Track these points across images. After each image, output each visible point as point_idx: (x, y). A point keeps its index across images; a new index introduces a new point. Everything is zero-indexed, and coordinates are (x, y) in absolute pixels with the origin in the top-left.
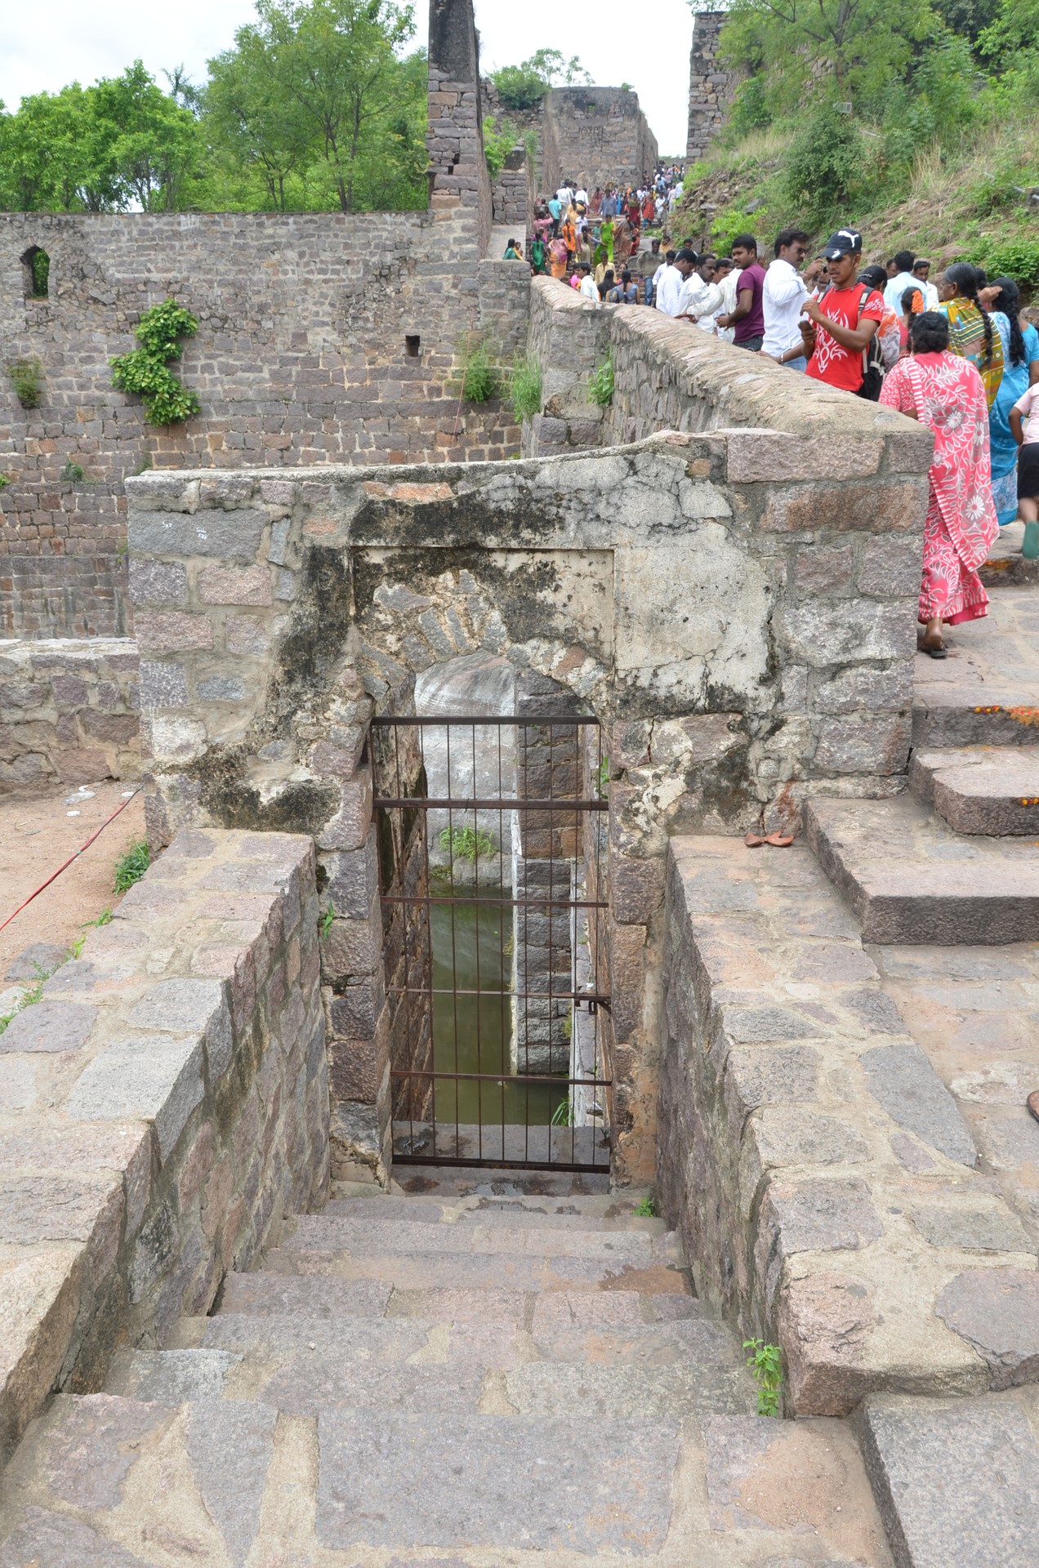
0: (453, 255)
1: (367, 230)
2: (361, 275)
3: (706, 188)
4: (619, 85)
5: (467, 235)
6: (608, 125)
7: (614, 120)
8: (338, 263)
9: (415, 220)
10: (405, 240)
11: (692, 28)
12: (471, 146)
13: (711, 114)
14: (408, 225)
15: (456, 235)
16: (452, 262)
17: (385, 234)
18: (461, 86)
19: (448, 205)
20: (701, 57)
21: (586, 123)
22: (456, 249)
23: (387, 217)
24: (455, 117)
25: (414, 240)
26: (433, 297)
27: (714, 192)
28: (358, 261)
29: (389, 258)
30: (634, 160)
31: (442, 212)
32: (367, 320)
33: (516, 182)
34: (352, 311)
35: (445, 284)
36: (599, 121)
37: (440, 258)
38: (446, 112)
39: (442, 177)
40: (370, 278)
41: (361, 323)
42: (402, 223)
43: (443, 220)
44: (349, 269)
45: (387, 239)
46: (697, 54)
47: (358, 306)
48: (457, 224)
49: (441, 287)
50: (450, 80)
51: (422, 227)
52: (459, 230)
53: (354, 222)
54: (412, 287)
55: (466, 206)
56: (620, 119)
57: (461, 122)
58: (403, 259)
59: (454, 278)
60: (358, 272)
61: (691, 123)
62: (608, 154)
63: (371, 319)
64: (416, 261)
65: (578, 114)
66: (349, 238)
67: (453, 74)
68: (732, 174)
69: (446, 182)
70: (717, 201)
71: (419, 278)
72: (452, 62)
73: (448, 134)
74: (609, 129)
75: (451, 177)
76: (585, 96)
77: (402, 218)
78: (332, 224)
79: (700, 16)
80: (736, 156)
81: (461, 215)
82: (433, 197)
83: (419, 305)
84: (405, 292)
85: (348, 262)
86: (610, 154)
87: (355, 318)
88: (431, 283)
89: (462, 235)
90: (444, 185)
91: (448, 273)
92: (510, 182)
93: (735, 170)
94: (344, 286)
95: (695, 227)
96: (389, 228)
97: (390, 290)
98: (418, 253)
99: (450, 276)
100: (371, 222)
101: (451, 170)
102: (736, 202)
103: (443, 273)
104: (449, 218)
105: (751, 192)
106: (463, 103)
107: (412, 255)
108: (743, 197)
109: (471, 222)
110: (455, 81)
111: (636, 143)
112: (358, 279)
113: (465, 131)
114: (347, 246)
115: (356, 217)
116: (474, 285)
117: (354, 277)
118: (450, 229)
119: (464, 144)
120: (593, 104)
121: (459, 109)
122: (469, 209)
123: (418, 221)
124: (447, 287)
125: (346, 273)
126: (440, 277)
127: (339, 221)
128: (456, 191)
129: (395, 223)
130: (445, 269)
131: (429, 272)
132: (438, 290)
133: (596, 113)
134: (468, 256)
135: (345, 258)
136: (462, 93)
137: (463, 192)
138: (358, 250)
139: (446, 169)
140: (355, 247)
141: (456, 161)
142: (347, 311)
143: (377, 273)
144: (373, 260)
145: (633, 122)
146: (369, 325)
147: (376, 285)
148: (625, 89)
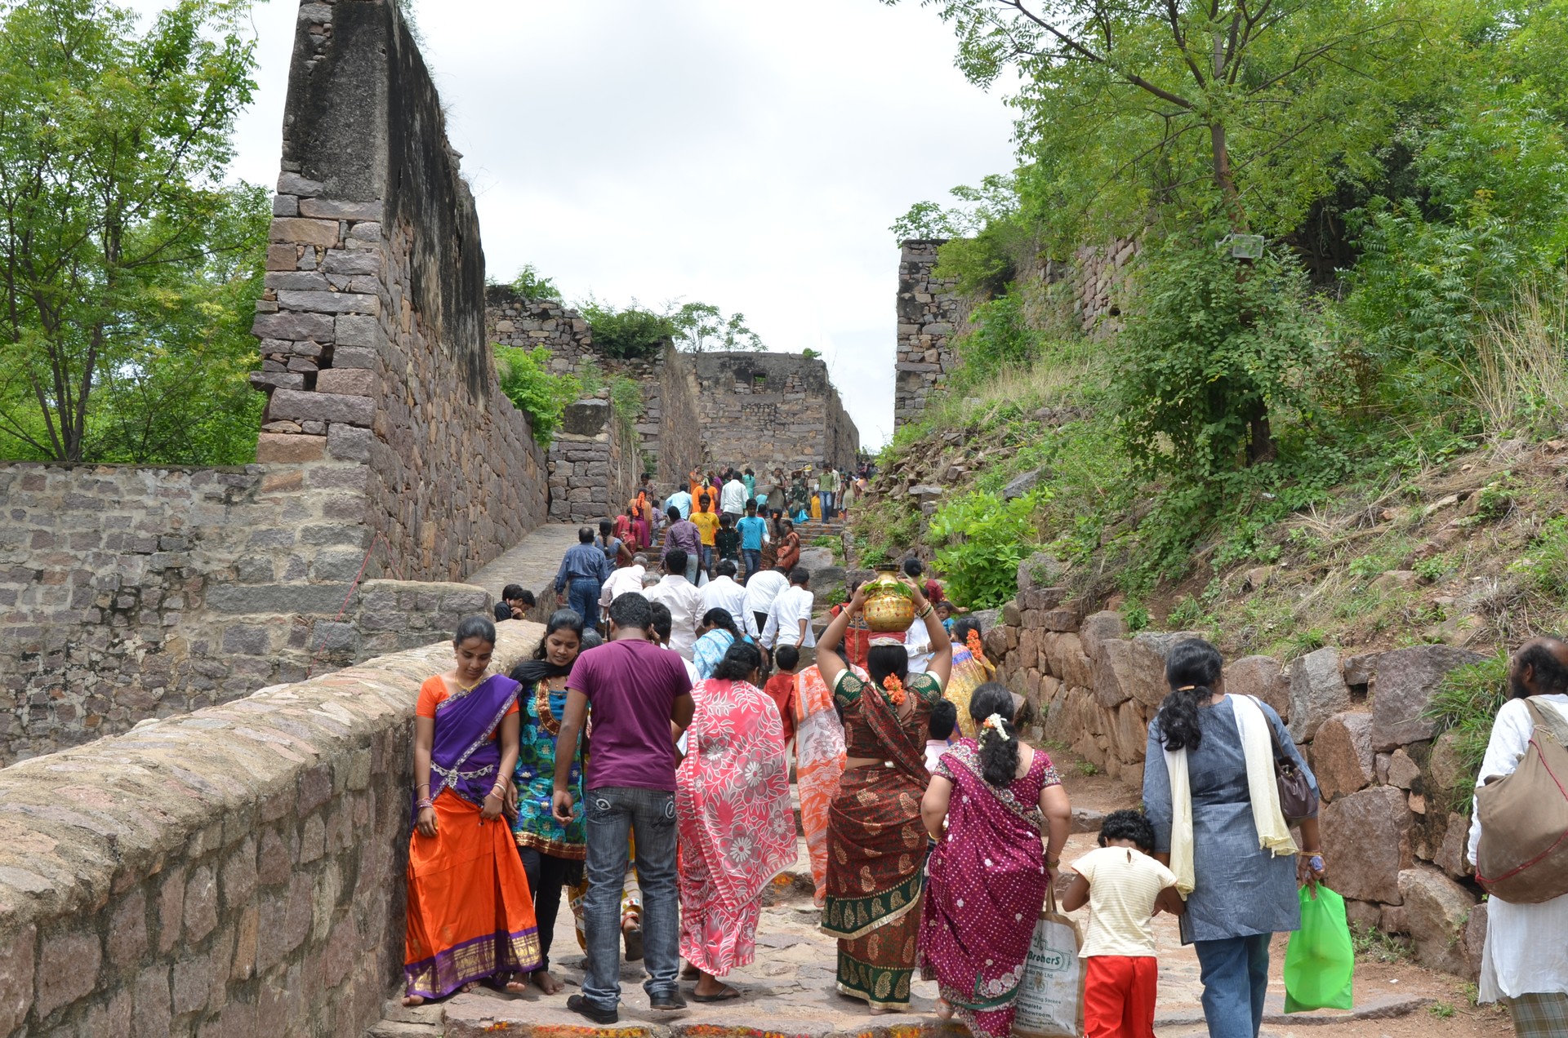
0: (299, 569)
1: (97, 506)
2: (66, 606)
3: (920, 459)
4: (800, 351)
5: (336, 523)
6: (784, 402)
7: (793, 396)
8: (13, 578)
9: (216, 487)
10: (185, 529)
11: (899, 262)
12: (361, 331)
13: (931, 377)
14: (196, 497)
15: (310, 523)
16: (297, 583)
17: (138, 516)
18: (348, 209)
19: (296, 455)
20: (913, 298)
21: (752, 399)
22: (307, 554)
23: (148, 478)
24: (330, 270)
25: (207, 531)
26: (240, 664)
27: (935, 464)
28: (64, 575)
29: (138, 570)
30: (821, 449)
31: (281, 471)
32: (69, 712)
33: (592, 454)
34: (32, 691)
35: (272, 634)
36: (770, 397)
37: (265, 573)
38: (310, 258)
39: (289, 394)
40: (87, 614)
41: (52, 720)
42: (181, 493)
43: (283, 487)
44: (40, 591)
45: (141, 526)
46: (907, 296)
47: (48, 680)
48: (315, 497)
49: (263, 640)
50: (323, 196)
51: (228, 501)
52: (320, 513)
53: (66, 485)
54: (190, 638)
55: (339, 458)
56: (802, 395)
57: (341, 281)
58: (173, 573)
59: (296, 621)
60: (61, 599)
61: (899, 389)
62: (783, 441)
63: (80, 711)
64: (206, 579)
65: (741, 387)
66: (50, 520)
67: (332, 184)
68: (970, 432)
69: (296, 405)
70: (941, 482)
71: (211, 617)
72: (332, 159)
73: (309, 305)
74: (786, 407)
75: (309, 395)
76: (752, 364)
77: (185, 481)
78: (14, 489)
79: (908, 245)
80: (976, 404)
81: (326, 480)
82: (263, 437)
83: (205, 682)
84: (172, 651)
85: (39, 576)
86: (787, 441)
87: (38, 708)
88: (239, 629)
89: (325, 523)
90: (289, 411)
91: (284, 610)
92: (580, 455)
93: (976, 424)
94: (22, 632)
95: (900, 528)
96: (149, 501)
97: (133, 644)
98: (216, 560)
99: (288, 616)
100: (108, 487)
101: (310, 382)
102: (981, 478)
103: (272, 608)
104: (297, 485)
105: (1010, 462)
106: (351, 243)
107: (197, 565)
108: (996, 471)
109: (348, 494)
110: (336, 197)
111: (823, 427)
112: (58, 616)
113: (351, 300)
114: (40, 539)
115: (72, 475)
116: (344, 639)
117: (49, 610)
118: (297, 509)
119: (344, 327)
120: (763, 375)
121: (340, 255)
122: (348, 465)
123: (221, 490)
124: (276, 638)
125: (32, 601)
126: (263, 617)
127: (29, 482)
128: (318, 426)
129: (166, 492)
130: (276, 599)
131: (240, 604)
132: (255, 647)
133: (767, 387)
134: (335, 570)
135: (34, 565)
136: (351, 223)
137: (333, 428)
138: (67, 549)
139: (298, 378)
140: (61, 541)
141: (325, 361)
142: (20, 691)
143: (106, 602)
144: (102, 572)
145: (820, 400)
146: (74, 726)
147: (101, 632)
148: (809, 356)
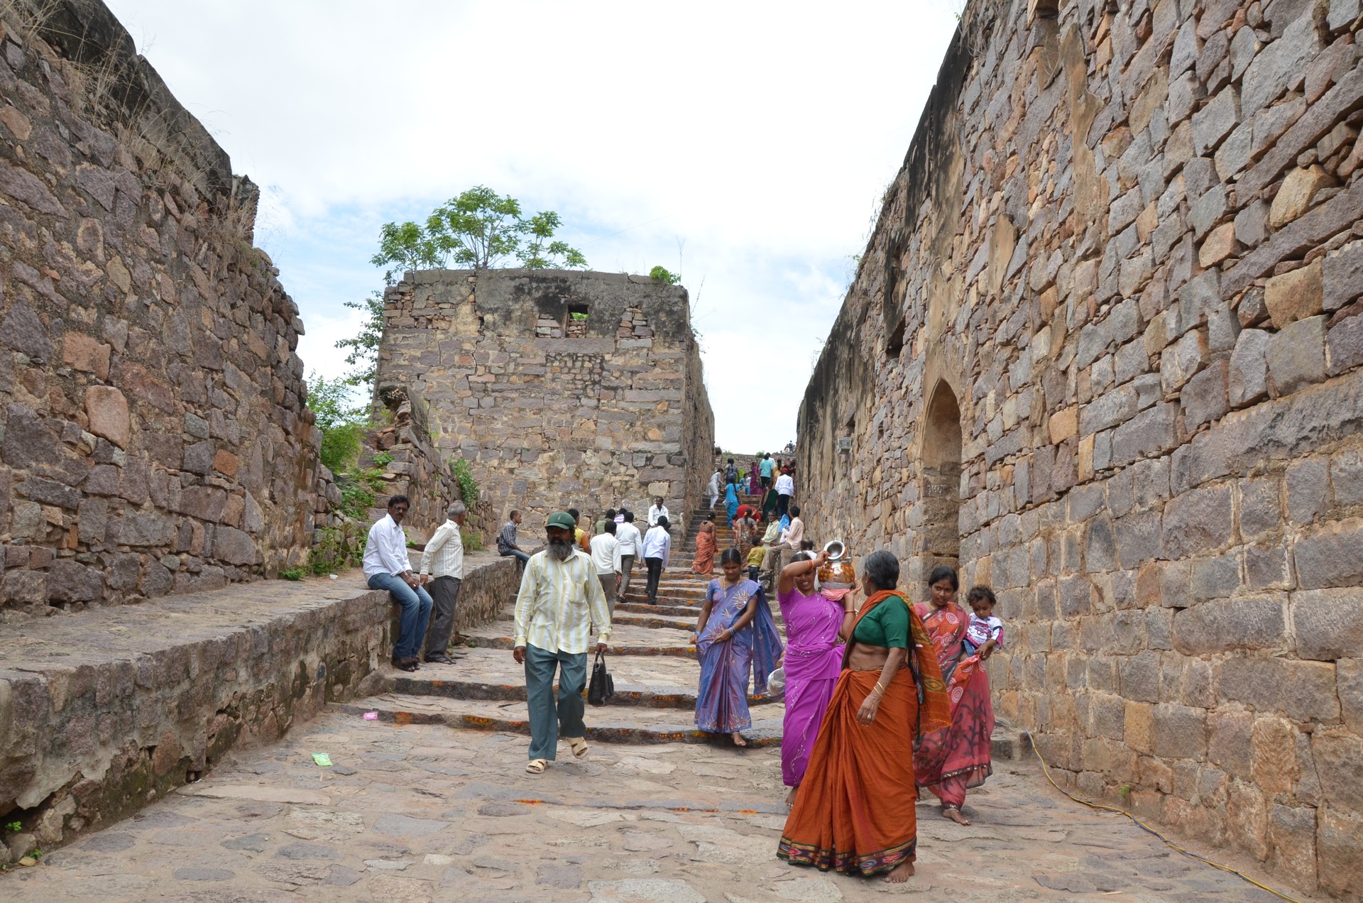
6: (616, 352)
7: (632, 343)
21: (562, 346)
30: (676, 431)
36: (593, 343)
56: (647, 342)
65: (547, 325)
74: (619, 361)
76: (566, 290)
111: (681, 395)
120: (583, 309)
133: (589, 326)
145: (677, 350)
148: (660, 279)
